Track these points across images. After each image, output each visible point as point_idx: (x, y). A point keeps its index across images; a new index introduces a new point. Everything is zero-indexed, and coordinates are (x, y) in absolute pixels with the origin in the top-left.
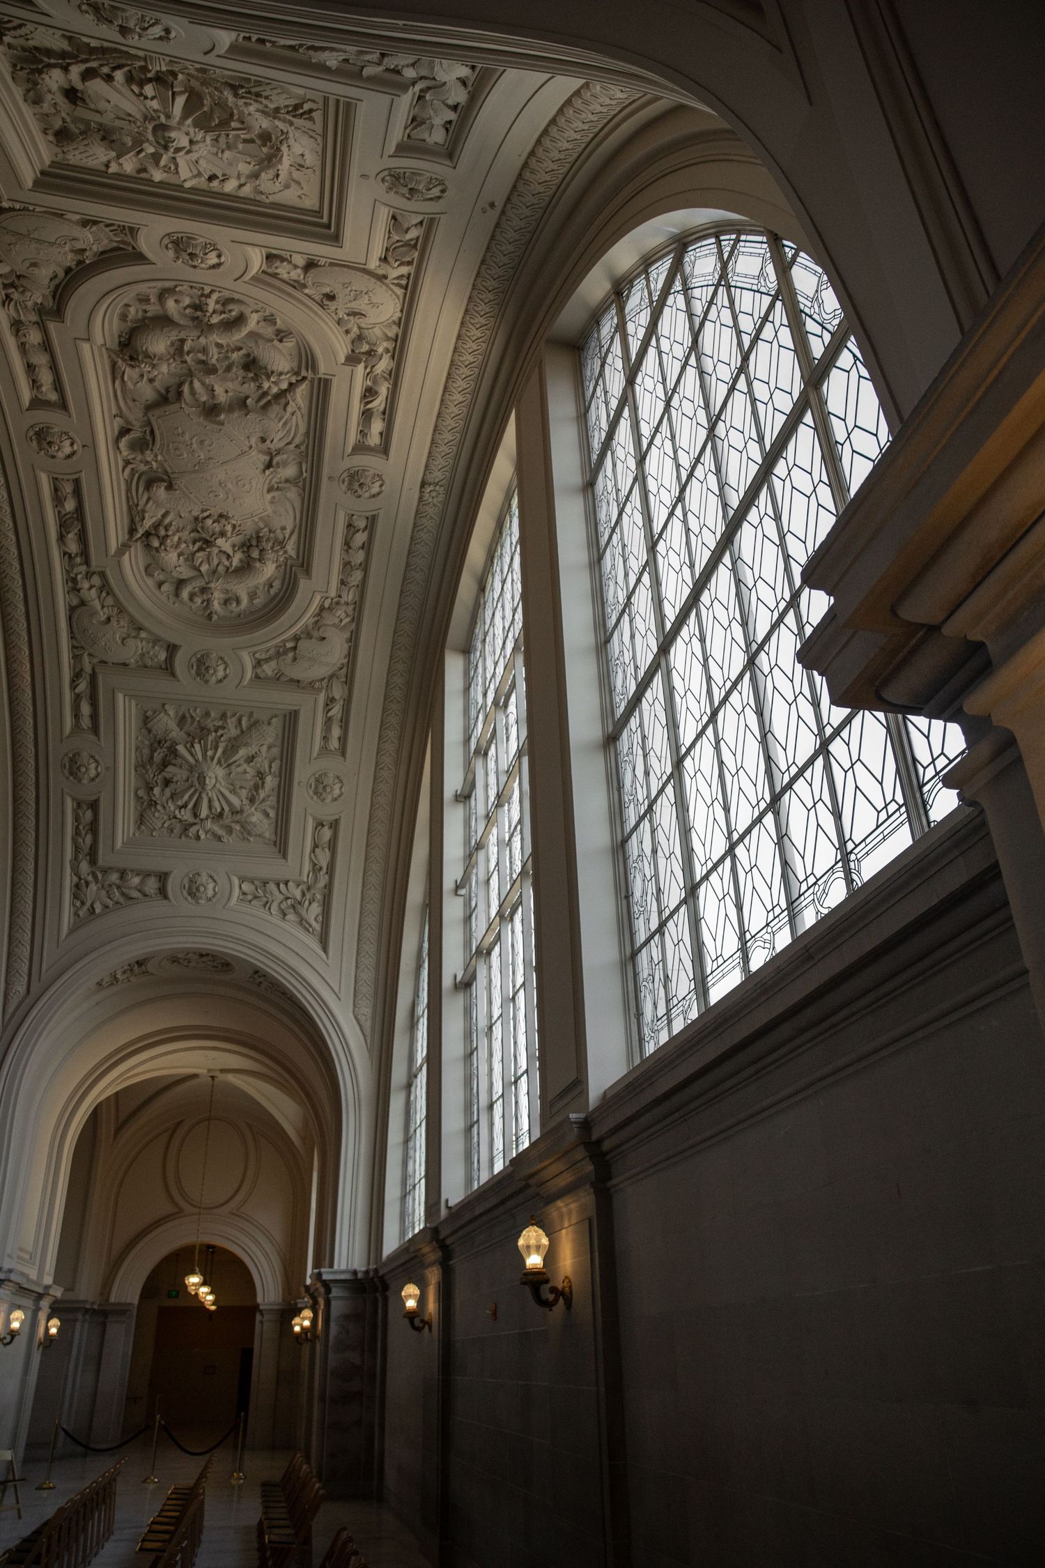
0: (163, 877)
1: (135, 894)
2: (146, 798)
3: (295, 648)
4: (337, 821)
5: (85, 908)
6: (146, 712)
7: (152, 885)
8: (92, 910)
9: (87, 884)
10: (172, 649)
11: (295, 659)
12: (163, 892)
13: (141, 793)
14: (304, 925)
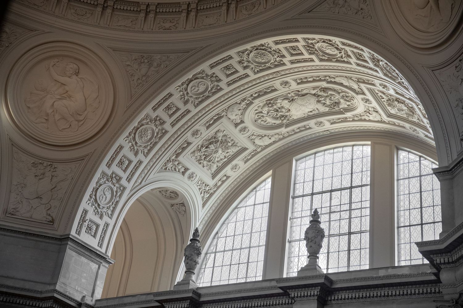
0: (186, 169)
1: (177, 170)
2: (200, 148)
3: (263, 137)
4: (229, 177)
5: (165, 167)
6: (220, 130)
7: (183, 170)
8: (166, 168)
9: (170, 162)
10: (242, 122)
11: (260, 139)
12: (183, 173)
13: (199, 146)
14: (203, 197)
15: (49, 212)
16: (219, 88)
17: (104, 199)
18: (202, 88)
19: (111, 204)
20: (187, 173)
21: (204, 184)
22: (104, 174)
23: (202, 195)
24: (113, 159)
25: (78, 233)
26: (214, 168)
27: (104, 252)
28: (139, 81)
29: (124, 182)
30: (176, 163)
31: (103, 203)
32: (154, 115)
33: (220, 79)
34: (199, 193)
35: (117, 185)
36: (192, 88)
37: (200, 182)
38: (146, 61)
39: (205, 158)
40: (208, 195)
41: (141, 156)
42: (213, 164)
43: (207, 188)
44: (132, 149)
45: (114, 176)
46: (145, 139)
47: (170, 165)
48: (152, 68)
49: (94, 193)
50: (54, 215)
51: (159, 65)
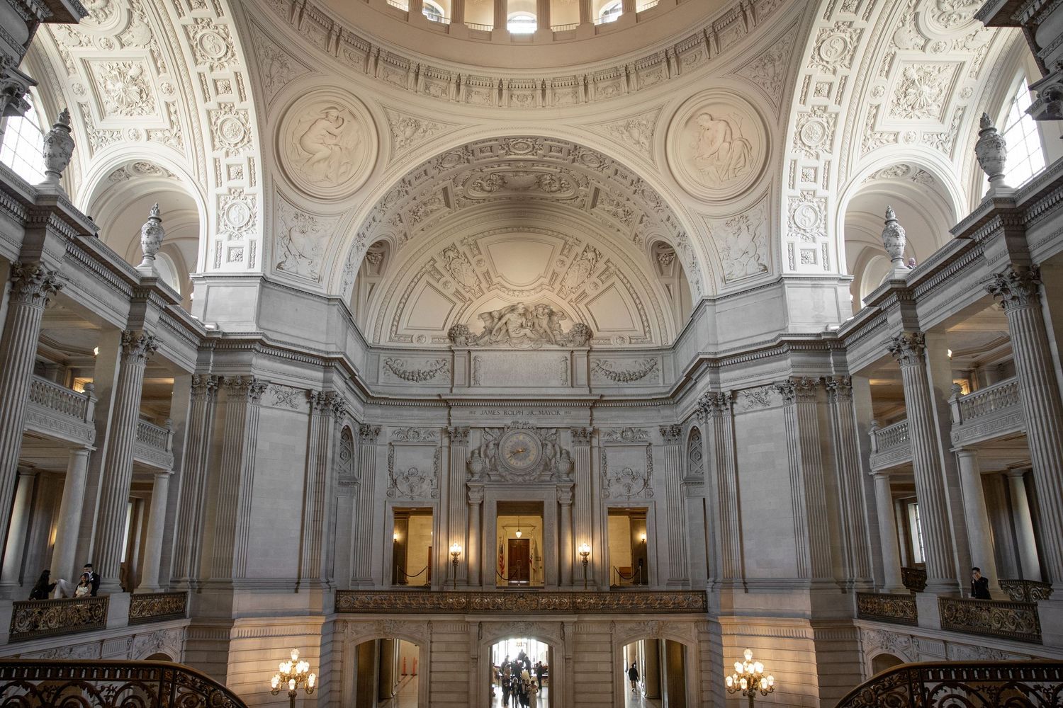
0: (896, 135)
1: (885, 142)
2: (896, 102)
3: (974, 35)
4: (965, 107)
5: (866, 148)
6: (905, 68)
7: (892, 137)
8: (869, 148)
9: (868, 139)
10: (927, 40)
11: (973, 40)
12: (896, 140)
13: (894, 101)
14: (945, 151)
15: (760, 262)
16: (859, 31)
17: (807, 221)
18: (839, 46)
19: (819, 221)
20: (900, 138)
21: (935, 136)
22: (792, 198)
23: (941, 148)
24: (793, 178)
25: (793, 267)
26: (936, 110)
27: (836, 273)
28: (773, 86)
29: (821, 192)
30: (878, 135)
31: (808, 226)
32: (808, 108)
33: (851, 23)
34: (935, 149)
35: (815, 200)
36: (827, 54)
37: (926, 137)
38: (766, 61)
39: (912, 108)
40: (950, 144)
41: (824, 157)
42: (929, 108)
43: (943, 138)
44: (809, 154)
45: (805, 193)
46: (816, 138)
47: (870, 143)
48: (777, 63)
49: (792, 222)
50: (765, 263)
51: (781, 56)
